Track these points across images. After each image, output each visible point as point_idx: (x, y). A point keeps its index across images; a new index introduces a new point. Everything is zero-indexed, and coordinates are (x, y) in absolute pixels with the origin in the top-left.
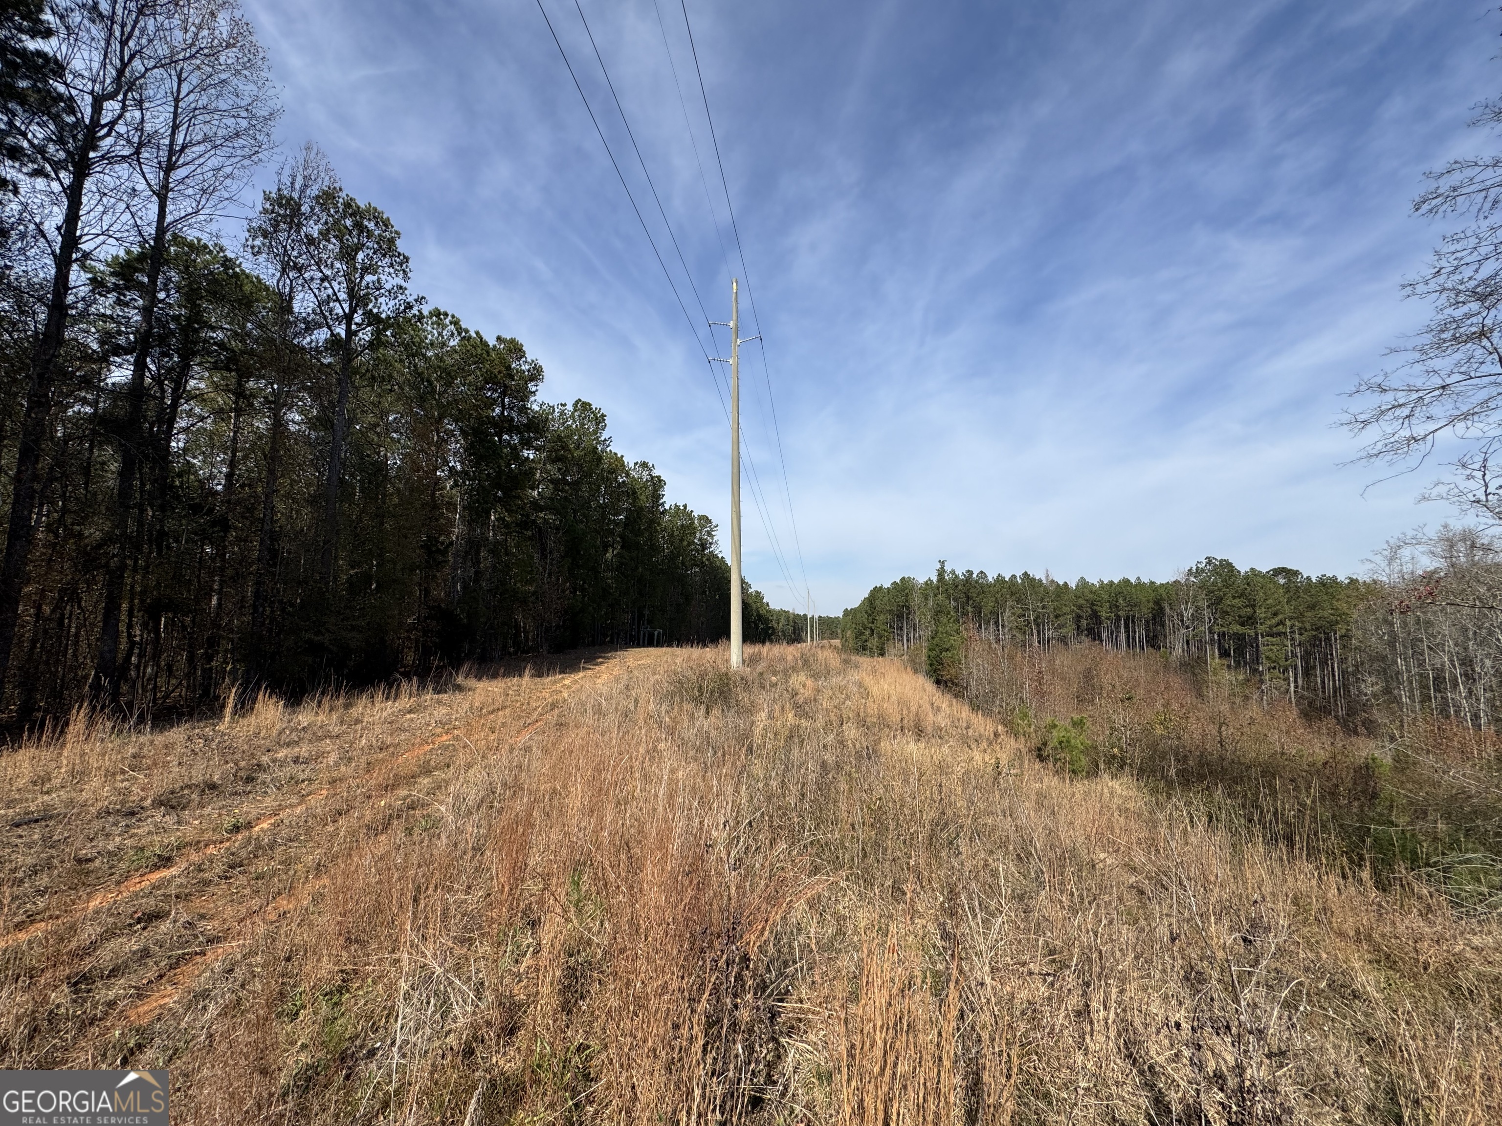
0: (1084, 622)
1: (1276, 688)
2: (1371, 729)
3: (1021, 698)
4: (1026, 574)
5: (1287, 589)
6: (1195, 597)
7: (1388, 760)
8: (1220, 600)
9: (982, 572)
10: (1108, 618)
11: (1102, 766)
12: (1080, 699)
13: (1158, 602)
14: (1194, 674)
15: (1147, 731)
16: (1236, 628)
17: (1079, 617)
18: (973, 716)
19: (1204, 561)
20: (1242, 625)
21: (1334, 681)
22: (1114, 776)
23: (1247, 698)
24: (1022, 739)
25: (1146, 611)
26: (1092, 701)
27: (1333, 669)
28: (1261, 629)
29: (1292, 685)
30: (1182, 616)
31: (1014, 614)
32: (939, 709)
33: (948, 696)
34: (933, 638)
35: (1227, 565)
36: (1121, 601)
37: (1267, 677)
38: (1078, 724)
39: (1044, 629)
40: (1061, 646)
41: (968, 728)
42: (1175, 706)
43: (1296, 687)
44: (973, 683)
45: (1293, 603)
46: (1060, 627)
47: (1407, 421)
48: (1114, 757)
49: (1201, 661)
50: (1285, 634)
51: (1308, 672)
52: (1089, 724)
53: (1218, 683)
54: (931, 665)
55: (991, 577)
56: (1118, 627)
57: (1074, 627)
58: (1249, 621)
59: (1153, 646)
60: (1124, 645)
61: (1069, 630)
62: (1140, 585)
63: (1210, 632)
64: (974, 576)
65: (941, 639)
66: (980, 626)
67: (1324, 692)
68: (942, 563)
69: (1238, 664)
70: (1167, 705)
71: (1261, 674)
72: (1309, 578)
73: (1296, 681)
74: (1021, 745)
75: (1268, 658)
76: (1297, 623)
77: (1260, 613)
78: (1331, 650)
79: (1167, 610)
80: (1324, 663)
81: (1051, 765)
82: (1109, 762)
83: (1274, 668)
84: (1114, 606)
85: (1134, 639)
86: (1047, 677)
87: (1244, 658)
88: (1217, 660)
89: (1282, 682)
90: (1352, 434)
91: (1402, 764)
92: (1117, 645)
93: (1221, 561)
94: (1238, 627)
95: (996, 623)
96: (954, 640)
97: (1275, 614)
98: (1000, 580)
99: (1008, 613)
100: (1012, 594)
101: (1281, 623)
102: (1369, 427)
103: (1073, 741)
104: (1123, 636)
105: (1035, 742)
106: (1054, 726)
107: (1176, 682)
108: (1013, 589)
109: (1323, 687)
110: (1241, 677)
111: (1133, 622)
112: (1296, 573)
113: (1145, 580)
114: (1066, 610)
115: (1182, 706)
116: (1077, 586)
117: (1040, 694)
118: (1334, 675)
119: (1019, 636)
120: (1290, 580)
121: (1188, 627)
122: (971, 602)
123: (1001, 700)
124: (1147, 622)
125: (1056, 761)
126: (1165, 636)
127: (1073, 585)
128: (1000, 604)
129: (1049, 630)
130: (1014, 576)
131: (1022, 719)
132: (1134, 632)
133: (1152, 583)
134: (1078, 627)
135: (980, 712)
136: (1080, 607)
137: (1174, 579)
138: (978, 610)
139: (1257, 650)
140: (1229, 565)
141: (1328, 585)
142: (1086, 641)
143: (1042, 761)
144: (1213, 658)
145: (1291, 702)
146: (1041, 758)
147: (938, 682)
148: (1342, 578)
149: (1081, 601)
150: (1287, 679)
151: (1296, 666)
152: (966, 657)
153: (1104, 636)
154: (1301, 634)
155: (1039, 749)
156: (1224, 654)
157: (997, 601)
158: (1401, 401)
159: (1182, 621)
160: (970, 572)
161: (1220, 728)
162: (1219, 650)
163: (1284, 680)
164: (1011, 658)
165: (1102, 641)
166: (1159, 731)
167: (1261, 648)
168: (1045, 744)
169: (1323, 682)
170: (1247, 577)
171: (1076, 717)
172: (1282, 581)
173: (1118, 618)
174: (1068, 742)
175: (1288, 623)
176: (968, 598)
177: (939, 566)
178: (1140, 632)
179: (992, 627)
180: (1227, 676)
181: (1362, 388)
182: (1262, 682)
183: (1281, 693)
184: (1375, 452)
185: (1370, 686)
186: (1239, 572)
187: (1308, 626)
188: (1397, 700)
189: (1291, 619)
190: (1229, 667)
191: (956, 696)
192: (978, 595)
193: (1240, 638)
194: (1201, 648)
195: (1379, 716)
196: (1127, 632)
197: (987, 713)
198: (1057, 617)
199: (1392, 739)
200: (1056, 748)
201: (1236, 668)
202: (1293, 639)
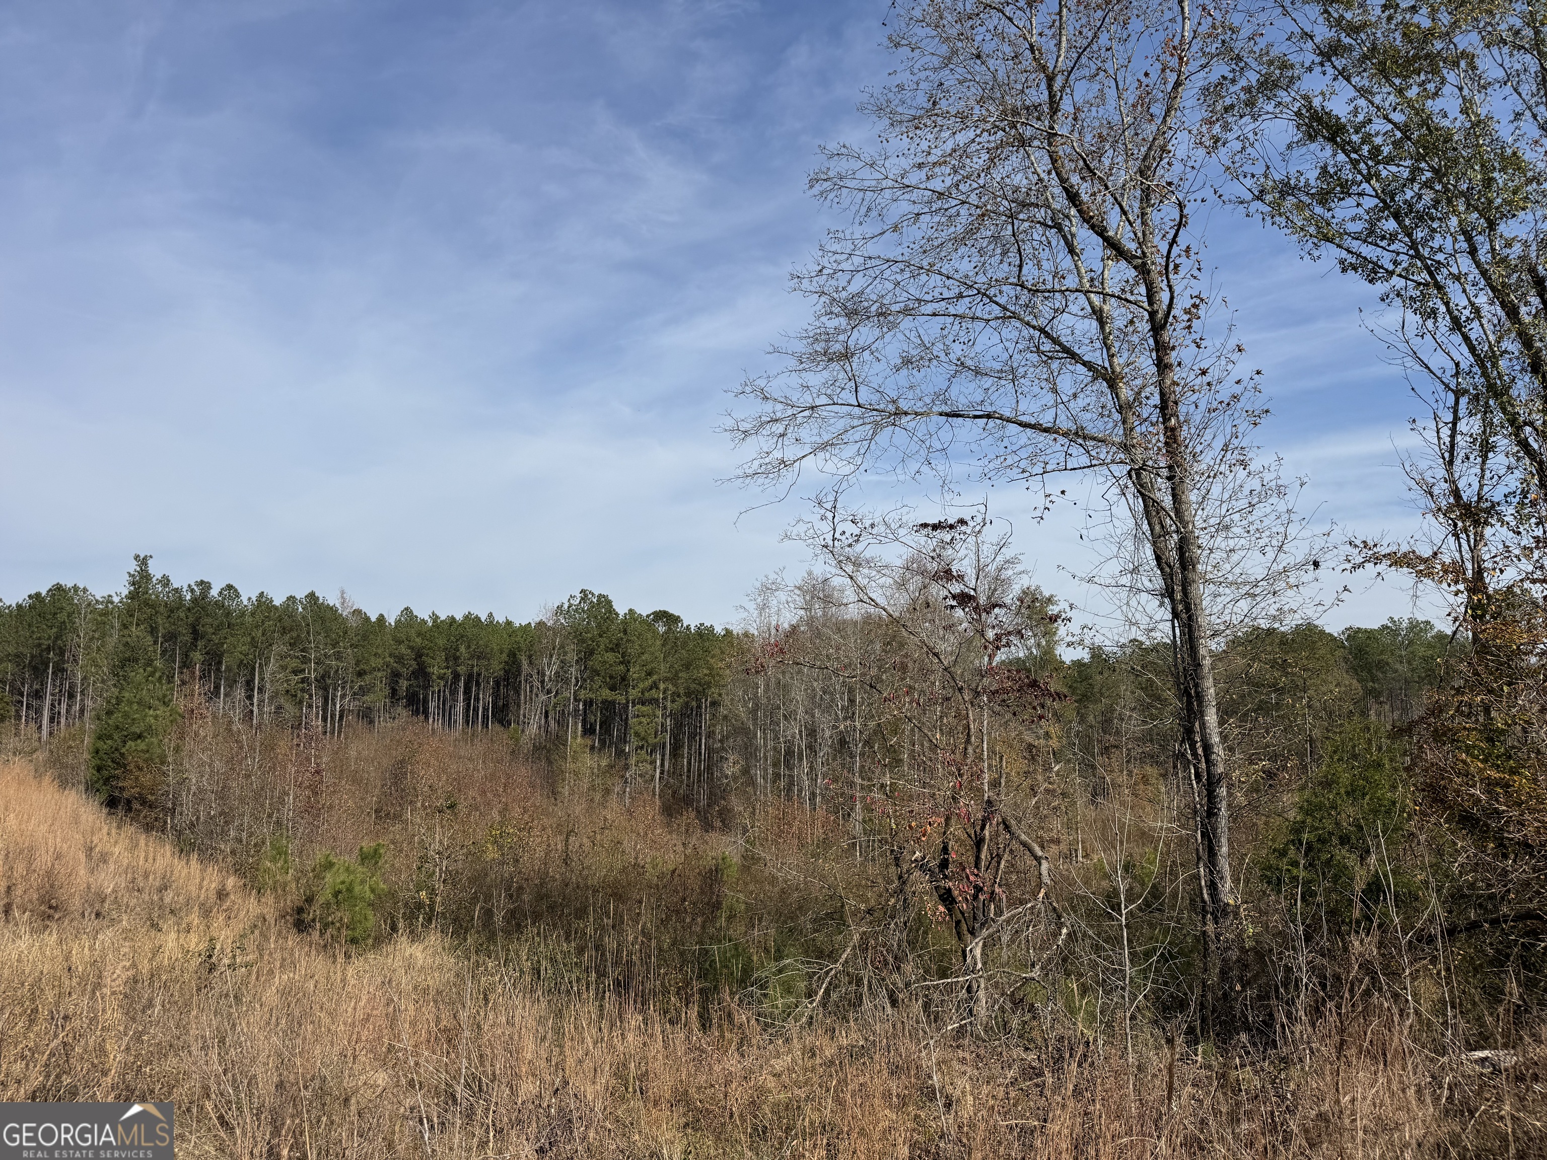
0: (404, 684)
1: (640, 775)
2: (726, 820)
3: (278, 823)
4: (312, 596)
5: (665, 638)
6: (562, 647)
7: (736, 859)
8: (591, 653)
9: (230, 587)
10: (441, 677)
11: (401, 925)
12: (382, 815)
13: (512, 655)
14: (550, 762)
15: (475, 855)
16: (606, 694)
17: (396, 675)
18: (179, 865)
19: (579, 595)
20: (613, 688)
21: (700, 762)
22: (414, 937)
23: (607, 792)
24: (269, 899)
25: (497, 667)
26: (397, 817)
27: (700, 746)
28: (634, 693)
29: (658, 771)
30: (544, 675)
31: (284, 668)
32: (104, 858)
33: (130, 829)
34: (109, 713)
35: (605, 602)
36: (463, 649)
37: (633, 761)
38: (370, 858)
39: (334, 696)
40: (361, 725)
41: (164, 888)
42: (516, 811)
43: (662, 773)
44: (186, 799)
45: (670, 659)
46: (363, 691)
47: (781, 439)
48: (419, 906)
49: (560, 740)
50: (657, 700)
51: (676, 752)
52: (388, 856)
53: (576, 774)
54: (99, 769)
55: (248, 594)
56: (454, 692)
57: (387, 691)
58: (620, 682)
59: (501, 722)
60: (460, 719)
61: (378, 697)
62: (491, 624)
63: (575, 700)
64: (214, 592)
65: (126, 715)
66: (217, 687)
67: (688, 777)
68: (143, 562)
69: (603, 742)
70: (503, 812)
71: (627, 756)
72: (688, 627)
73: (662, 765)
74: (268, 906)
75: (637, 734)
76: (670, 686)
77: (635, 672)
78: (700, 722)
79: (525, 663)
80: (692, 736)
81: (316, 935)
82: (410, 917)
83: (642, 748)
84: (453, 657)
85: (476, 710)
86: (328, 778)
87: (611, 735)
88: (579, 740)
89: (649, 767)
90: (733, 445)
91: (750, 860)
92: (450, 722)
93: (600, 596)
94: (608, 691)
95: (249, 684)
96: (156, 716)
97: (649, 674)
98: (263, 603)
99: (272, 666)
100: (284, 631)
101: (655, 686)
102: (748, 439)
103: (357, 889)
104: (460, 706)
105: (293, 898)
106: (330, 865)
107: (523, 772)
108: (287, 622)
109: (689, 771)
110: (604, 763)
111: (478, 684)
112: (676, 619)
113: (500, 618)
114: (375, 662)
115: (525, 810)
116: (398, 622)
117: (311, 810)
118: (700, 753)
119: (290, 709)
120: (670, 629)
121: (549, 692)
122: (200, 644)
123: (240, 829)
124: (497, 683)
125: (326, 926)
126: (519, 706)
127: (391, 620)
128: (261, 649)
129: (343, 696)
130: (291, 598)
131: (274, 860)
132: (477, 699)
133: (509, 623)
134: (394, 692)
135: (194, 856)
136: (399, 659)
137: (538, 620)
138: (214, 658)
139: (626, 724)
140: (609, 603)
141: (704, 634)
142: (403, 713)
143: (300, 931)
144: (575, 738)
145: (654, 794)
146: (301, 926)
147: (112, 803)
148: (719, 630)
149: (403, 649)
150: (653, 762)
151: (664, 744)
152: (177, 749)
153: (432, 705)
154: (673, 701)
155: (300, 910)
156: (588, 731)
157: (253, 643)
158: (779, 415)
159: (543, 682)
160: (205, 586)
161: (567, 840)
162: (584, 726)
163: (651, 763)
164: (269, 748)
165: (427, 718)
166: (492, 853)
167: (631, 721)
168: (309, 900)
169: (689, 763)
170: (625, 622)
171: (367, 844)
172: (662, 629)
173: (456, 676)
174: (350, 890)
175: (662, 686)
176: (196, 635)
177: (133, 567)
178: (486, 698)
179: (240, 693)
180: (589, 761)
181: (748, 389)
182: (626, 767)
183: (646, 782)
184: (750, 471)
185: (731, 767)
186: (617, 614)
187: (682, 691)
188: (752, 782)
189: (666, 680)
190: (592, 748)
191: (148, 828)
192: (218, 628)
193: (608, 705)
194: (562, 722)
195: (736, 804)
196: (467, 700)
197: (207, 854)
198: (360, 674)
199: (745, 830)
200: (328, 904)
201: (600, 750)
202: (665, 708)
